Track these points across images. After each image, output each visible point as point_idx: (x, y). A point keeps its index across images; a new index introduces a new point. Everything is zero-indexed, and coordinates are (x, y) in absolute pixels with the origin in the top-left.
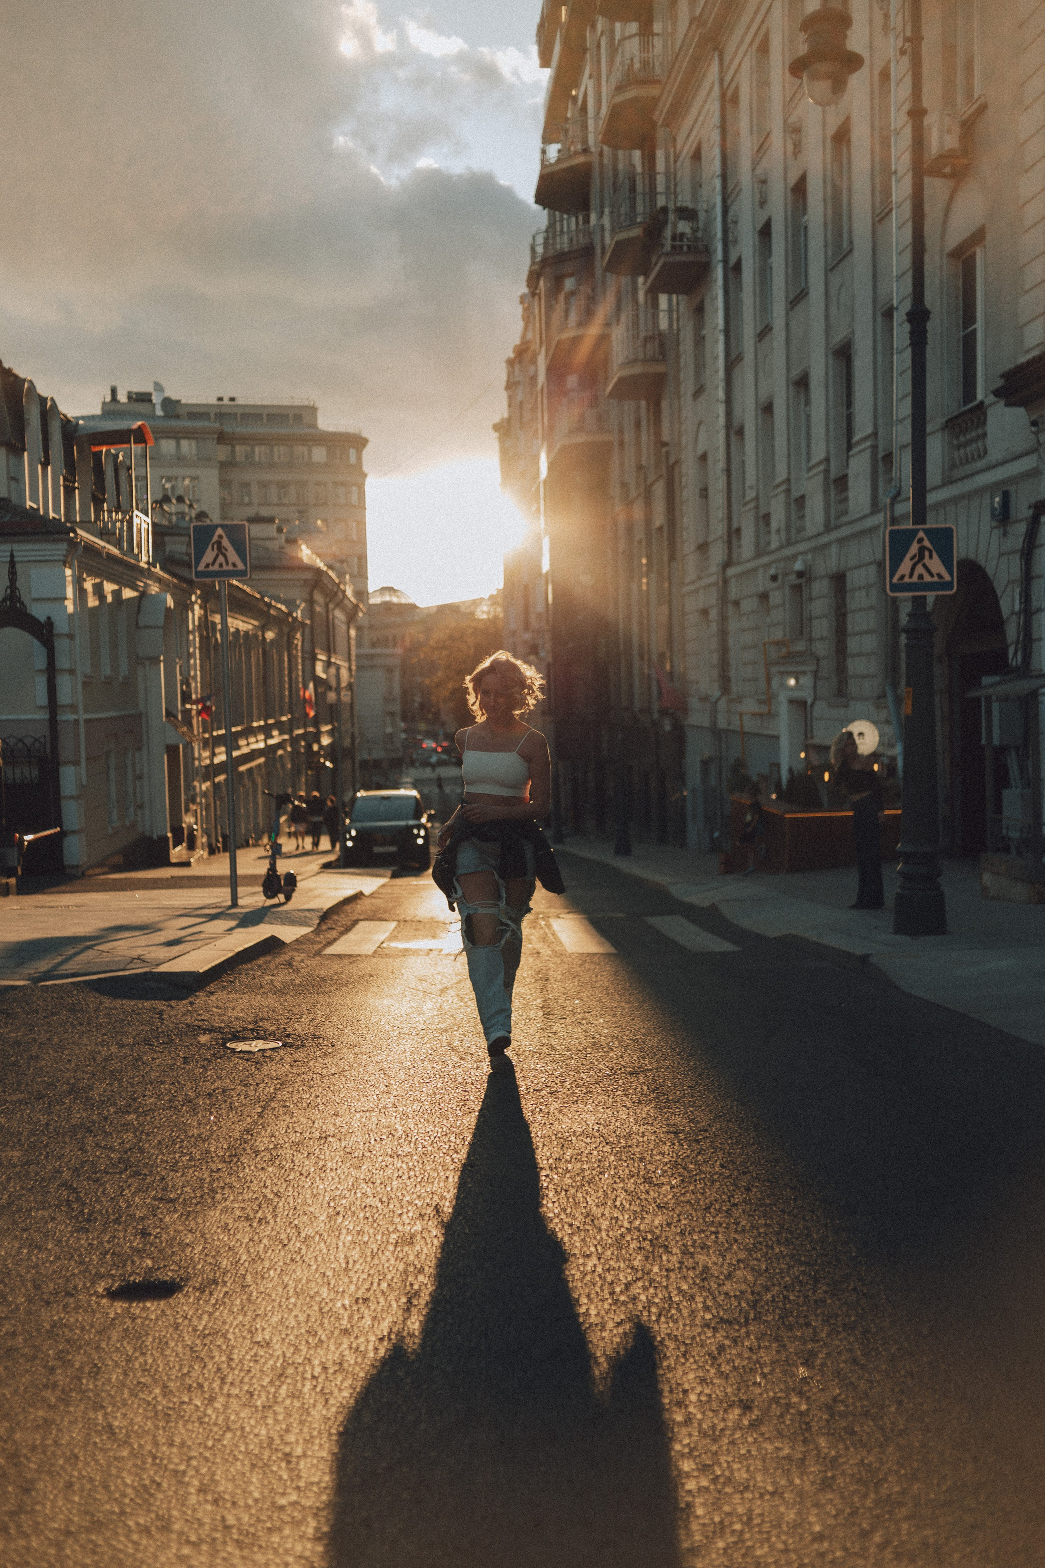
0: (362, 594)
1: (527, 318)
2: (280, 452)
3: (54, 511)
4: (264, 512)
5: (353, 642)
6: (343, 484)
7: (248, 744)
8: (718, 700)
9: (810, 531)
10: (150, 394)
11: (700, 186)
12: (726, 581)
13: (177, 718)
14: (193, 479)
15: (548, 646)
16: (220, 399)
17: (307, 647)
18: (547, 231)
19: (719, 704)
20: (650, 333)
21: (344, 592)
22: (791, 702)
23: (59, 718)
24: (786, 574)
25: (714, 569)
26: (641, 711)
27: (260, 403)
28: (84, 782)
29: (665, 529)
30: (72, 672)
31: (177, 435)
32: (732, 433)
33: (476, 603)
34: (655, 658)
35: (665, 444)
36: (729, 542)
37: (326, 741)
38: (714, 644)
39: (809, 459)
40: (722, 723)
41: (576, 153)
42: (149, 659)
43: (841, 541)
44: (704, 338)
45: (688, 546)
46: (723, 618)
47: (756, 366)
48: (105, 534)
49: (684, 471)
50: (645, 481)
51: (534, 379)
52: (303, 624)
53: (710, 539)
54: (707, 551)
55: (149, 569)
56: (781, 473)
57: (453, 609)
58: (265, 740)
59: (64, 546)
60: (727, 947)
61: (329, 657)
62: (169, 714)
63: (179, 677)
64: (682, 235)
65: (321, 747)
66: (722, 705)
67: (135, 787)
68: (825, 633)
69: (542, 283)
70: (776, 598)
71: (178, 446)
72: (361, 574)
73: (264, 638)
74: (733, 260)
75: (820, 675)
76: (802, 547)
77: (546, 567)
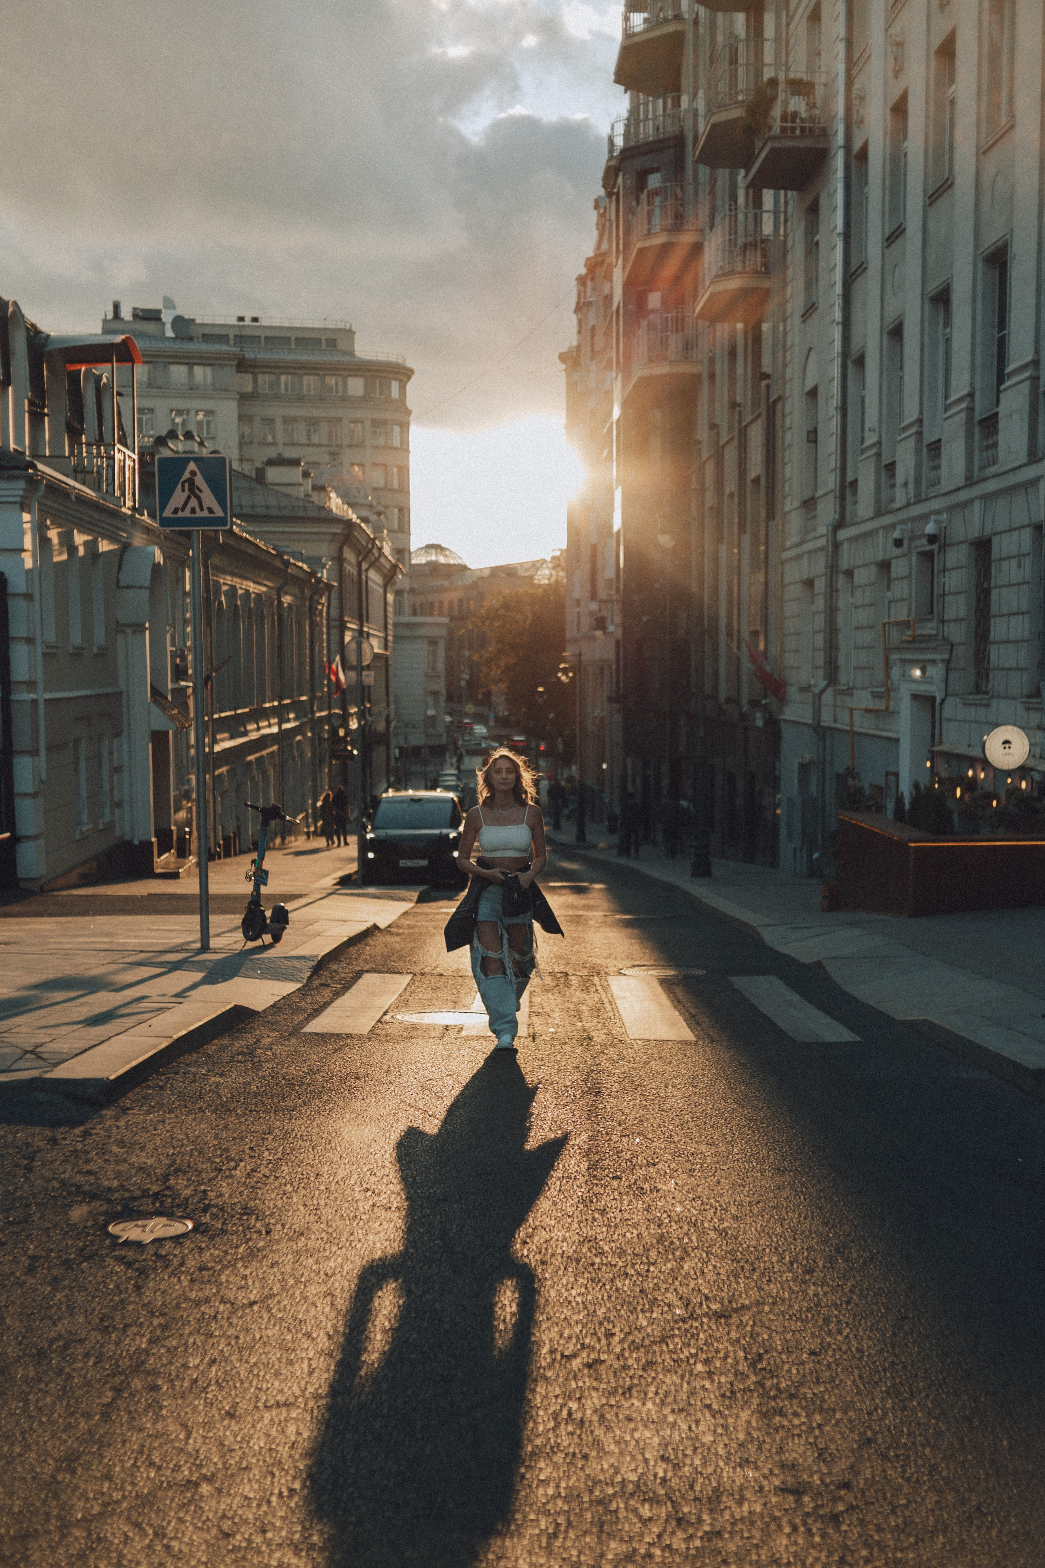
0: (402, 552)
1: (602, 228)
2: (309, 382)
3: (16, 443)
4: (290, 453)
5: (390, 609)
6: (384, 423)
7: (259, 729)
8: (823, 691)
9: (945, 486)
10: (159, 312)
11: (819, 54)
12: (836, 545)
13: (166, 698)
14: (209, 413)
15: (618, 619)
16: (241, 319)
17: (334, 613)
18: (628, 119)
19: (824, 696)
20: (750, 239)
21: (380, 549)
22: (915, 697)
23: (13, 697)
24: (912, 539)
25: (822, 530)
26: (729, 700)
27: (286, 325)
28: (44, 776)
29: (763, 480)
30: (30, 641)
31: (189, 361)
32: (850, 365)
33: (536, 565)
34: (746, 635)
35: (767, 376)
36: (843, 498)
37: (354, 725)
38: (820, 621)
39: (946, 397)
40: (826, 720)
41: (666, 20)
42: (130, 625)
43: (986, 498)
44: (817, 244)
45: (790, 504)
46: (832, 591)
47: (883, 279)
48: (78, 472)
49: (787, 410)
50: (740, 423)
51: (608, 298)
52: (329, 587)
53: (817, 495)
54: (815, 509)
55: (133, 516)
56: (911, 413)
57: (508, 572)
58: (280, 724)
59: (22, 484)
60: (844, 1035)
61: (362, 626)
62: (157, 694)
63: (170, 648)
64: (795, 115)
65: (348, 732)
66: (828, 697)
67: (111, 782)
68: (962, 614)
69: (620, 180)
70: (899, 568)
71: (191, 373)
72: (403, 528)
73: (280, 603)
74: (857, 146)
75: (952, 665)
76: (935, 505)
77: (617, 524)
